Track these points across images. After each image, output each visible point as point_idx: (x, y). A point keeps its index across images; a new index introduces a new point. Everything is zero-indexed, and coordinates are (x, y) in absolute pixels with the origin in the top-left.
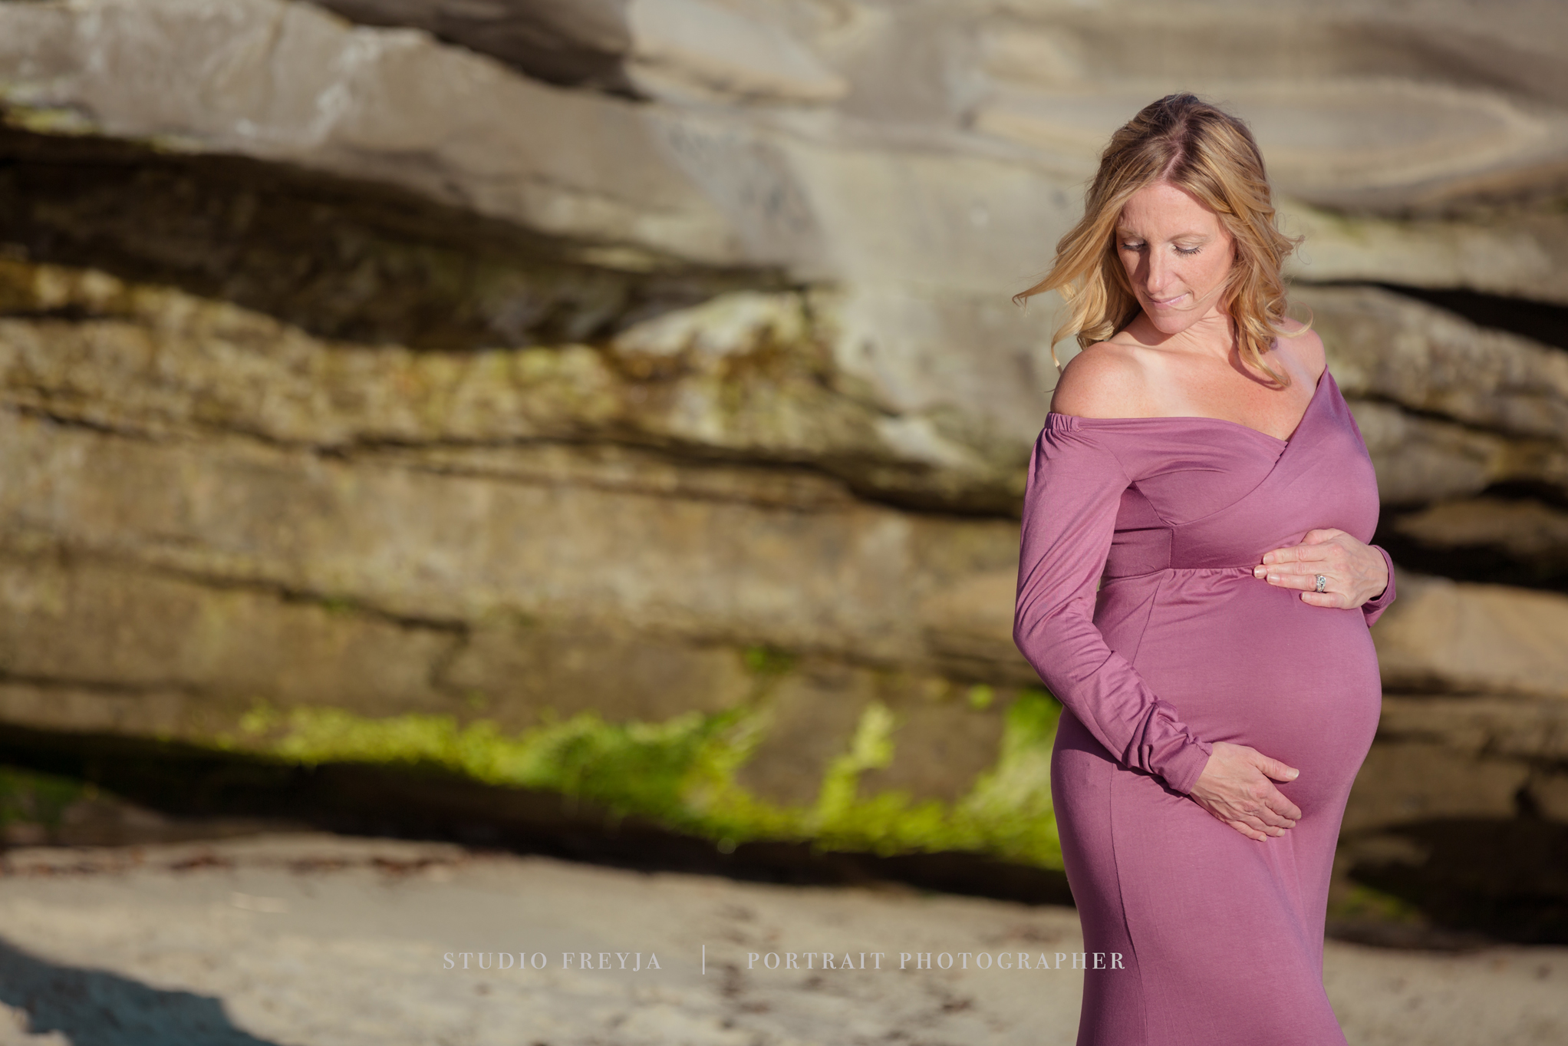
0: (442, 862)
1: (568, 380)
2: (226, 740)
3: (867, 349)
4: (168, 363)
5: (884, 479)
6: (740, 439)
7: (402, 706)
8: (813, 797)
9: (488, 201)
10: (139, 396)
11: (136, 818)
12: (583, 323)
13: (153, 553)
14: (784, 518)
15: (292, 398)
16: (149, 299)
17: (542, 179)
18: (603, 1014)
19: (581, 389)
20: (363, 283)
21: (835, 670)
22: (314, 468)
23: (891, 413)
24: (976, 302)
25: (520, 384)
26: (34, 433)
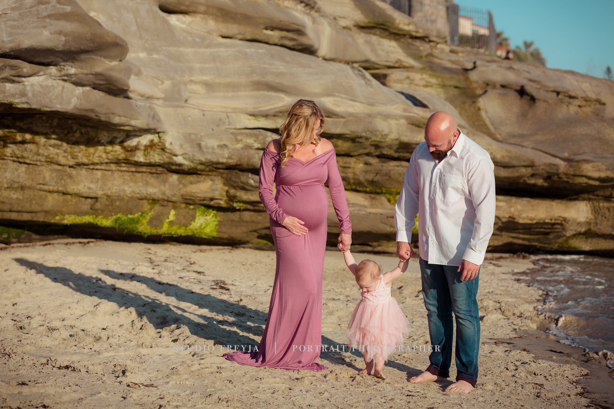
0: (93, 242)
1: (116, 151)
2: (53, 221)
3: (171, 143)
4: (41, 151)
5: (174, 167)
6: (148, 161)
7: (86, 213)
8: (162, 227)
9: (103, 118)
10: (36, 158)
11: (35, 236)
12: (118, 141)
13: (38, 187)
14: (155, 175)
15: (64, 157)
16: (37, 138)
17: (113, 114)
18: (131, 268)
19: (118, 153)
20: (77, 135)
21: (165, 203)
22: (68, 169)
23: (176, 156)
24: (190, 134)
25: (106, 153)
26: (16, 165)
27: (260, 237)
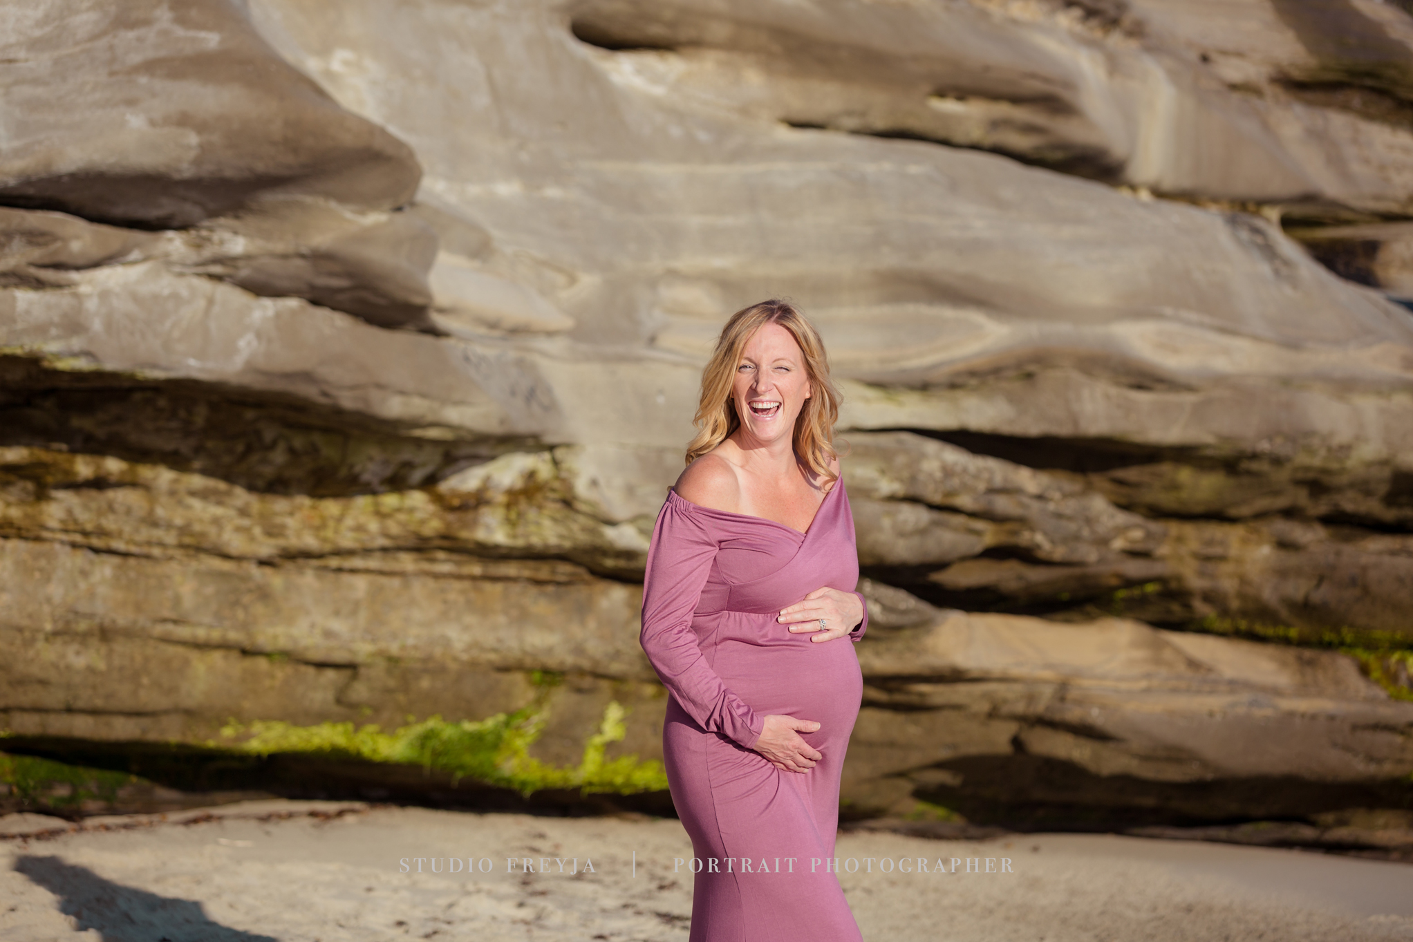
0: (353, 811)
1: (411, 510)
2: (211, 743)
3: (594, 483)
4: (160, 512)
5: (610, 563)
6: (520, 542)
7: (320, 717)
8: (580, 762)
9: (347, 401)
10: (145, 533)
11: (163, 793)
12: (418, 475)
13: (159, 629)
14: (550, 589)
15: (239, 529)
16: (145, 472)
17: (380, 386)
18: (443, 902)
19: (419, 515)
20: (279, 457)
21: (587, 682)
22: (256, 572)
23: (612, 523)
24: (661, 451)
25: (380, 515)
26: (81, 559)
27: (922, 794)
